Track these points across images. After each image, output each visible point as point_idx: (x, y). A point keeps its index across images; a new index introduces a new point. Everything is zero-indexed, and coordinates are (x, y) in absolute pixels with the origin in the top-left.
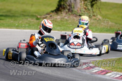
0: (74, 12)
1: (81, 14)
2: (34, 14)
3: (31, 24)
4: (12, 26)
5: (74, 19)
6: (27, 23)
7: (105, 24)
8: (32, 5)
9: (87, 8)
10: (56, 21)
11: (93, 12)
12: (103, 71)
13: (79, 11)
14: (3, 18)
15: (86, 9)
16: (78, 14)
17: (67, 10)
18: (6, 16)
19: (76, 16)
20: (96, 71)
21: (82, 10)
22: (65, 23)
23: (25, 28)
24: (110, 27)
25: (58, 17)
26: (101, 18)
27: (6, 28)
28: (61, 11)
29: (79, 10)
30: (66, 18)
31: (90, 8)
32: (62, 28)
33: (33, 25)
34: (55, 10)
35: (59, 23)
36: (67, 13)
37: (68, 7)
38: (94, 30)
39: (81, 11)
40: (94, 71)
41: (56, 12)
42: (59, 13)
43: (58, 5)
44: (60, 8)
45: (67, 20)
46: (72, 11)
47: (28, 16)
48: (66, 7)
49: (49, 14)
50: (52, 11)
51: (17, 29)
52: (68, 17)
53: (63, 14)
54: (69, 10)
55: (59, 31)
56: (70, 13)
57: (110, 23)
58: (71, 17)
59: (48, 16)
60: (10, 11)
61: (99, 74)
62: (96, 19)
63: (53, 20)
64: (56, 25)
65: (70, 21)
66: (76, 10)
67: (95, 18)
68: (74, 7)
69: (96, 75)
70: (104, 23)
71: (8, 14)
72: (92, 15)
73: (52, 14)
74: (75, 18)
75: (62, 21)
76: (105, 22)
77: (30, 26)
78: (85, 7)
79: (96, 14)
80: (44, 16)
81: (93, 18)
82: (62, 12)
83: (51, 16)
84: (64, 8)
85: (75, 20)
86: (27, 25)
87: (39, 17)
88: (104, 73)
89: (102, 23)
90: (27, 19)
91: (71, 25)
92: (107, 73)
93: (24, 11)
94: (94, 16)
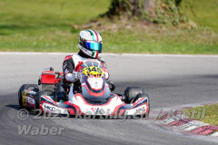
0: (143, 16)
1: (156, 19)
2: (67, 22)
3: (61, 41)
4: (26, 47)
5: (144, 30)
6: (54, 40)
7: (203, 37)
8: (63, 4)
9: (167, 7)
10: (109, 34)
11: (181, 15)
12: (205, 128)
13: (154, 14)
14: (6, 31)
15: (165, 9)
16: (152, 20)
17: (130, 13)
18: (13, 27)
19: (147, 24)
20: (193, 127)
21: (158, 11)
22: (127, 37)
23: (50, 49)
24: (214, 42)
25: (113, 27)
26: (195, 25)
27: (15, 51)
28: (118, 14)
29: (153, 11)
30: (129, 27)
31: (173, 6)
32: (123, 46)
33: (66, 44)
34: (107, 13)
35: (116, 37)
36: (129, 18)
37: (132, 7)
38: (183, 49)
39: (156, 13)
40: (190, 129)
41: (109, 17)
42: (116, 18)
43: (113, 4)
44: (117, 10)
45: (130, 32)
46: (140, 14)
47: (55, 26)
48: (129, 8)
49: (95, 21)
50: (102, 16)
51: (37, 51)
52: (133, 26)
53: (123, 21)
54: (134, 12)
55: (116, 52)
56: (136, 18)
57: (214, 35)
58: (138, 25)
59: (94, 25)
60: (19, 18)
61: (198, 133)
62: (185, 28)
63: (104, 33)
64: (110, 41)
65: (136, 34)
66: (147, 13)
67: (184, 25)
68: (143, 7)
69: (193, 137)
70: (202, 35)
71: (17, 23)
72: (177, 20)
73: (101, 21)
74: (146, 27)
75: (120, 33)
76: (205, 33)
77: (61, 44)
78: (164, 5)
79: (185, 19)
80: (87, 26)
81: (181, 25)
82: (121, 17)
83: (99, 25)
84: (124, 9)
85: (147, 31)
86: (54, 44)
87: (76, 27)
88: (209, 131)
89: (199, 36)
90: (54, 32)
91: (139, 42)
92: (214, 131)
93: (47, 18)
94: (182, 21)
